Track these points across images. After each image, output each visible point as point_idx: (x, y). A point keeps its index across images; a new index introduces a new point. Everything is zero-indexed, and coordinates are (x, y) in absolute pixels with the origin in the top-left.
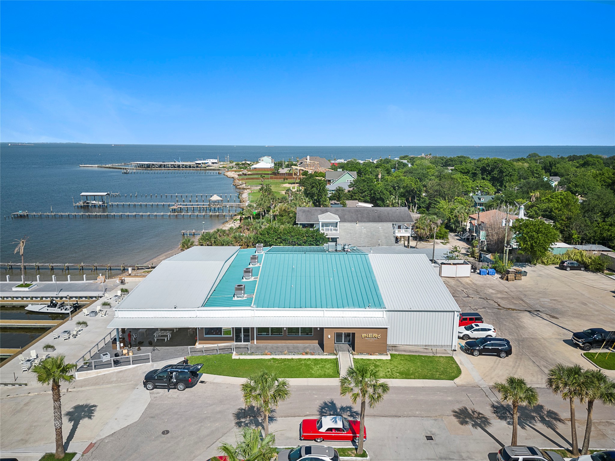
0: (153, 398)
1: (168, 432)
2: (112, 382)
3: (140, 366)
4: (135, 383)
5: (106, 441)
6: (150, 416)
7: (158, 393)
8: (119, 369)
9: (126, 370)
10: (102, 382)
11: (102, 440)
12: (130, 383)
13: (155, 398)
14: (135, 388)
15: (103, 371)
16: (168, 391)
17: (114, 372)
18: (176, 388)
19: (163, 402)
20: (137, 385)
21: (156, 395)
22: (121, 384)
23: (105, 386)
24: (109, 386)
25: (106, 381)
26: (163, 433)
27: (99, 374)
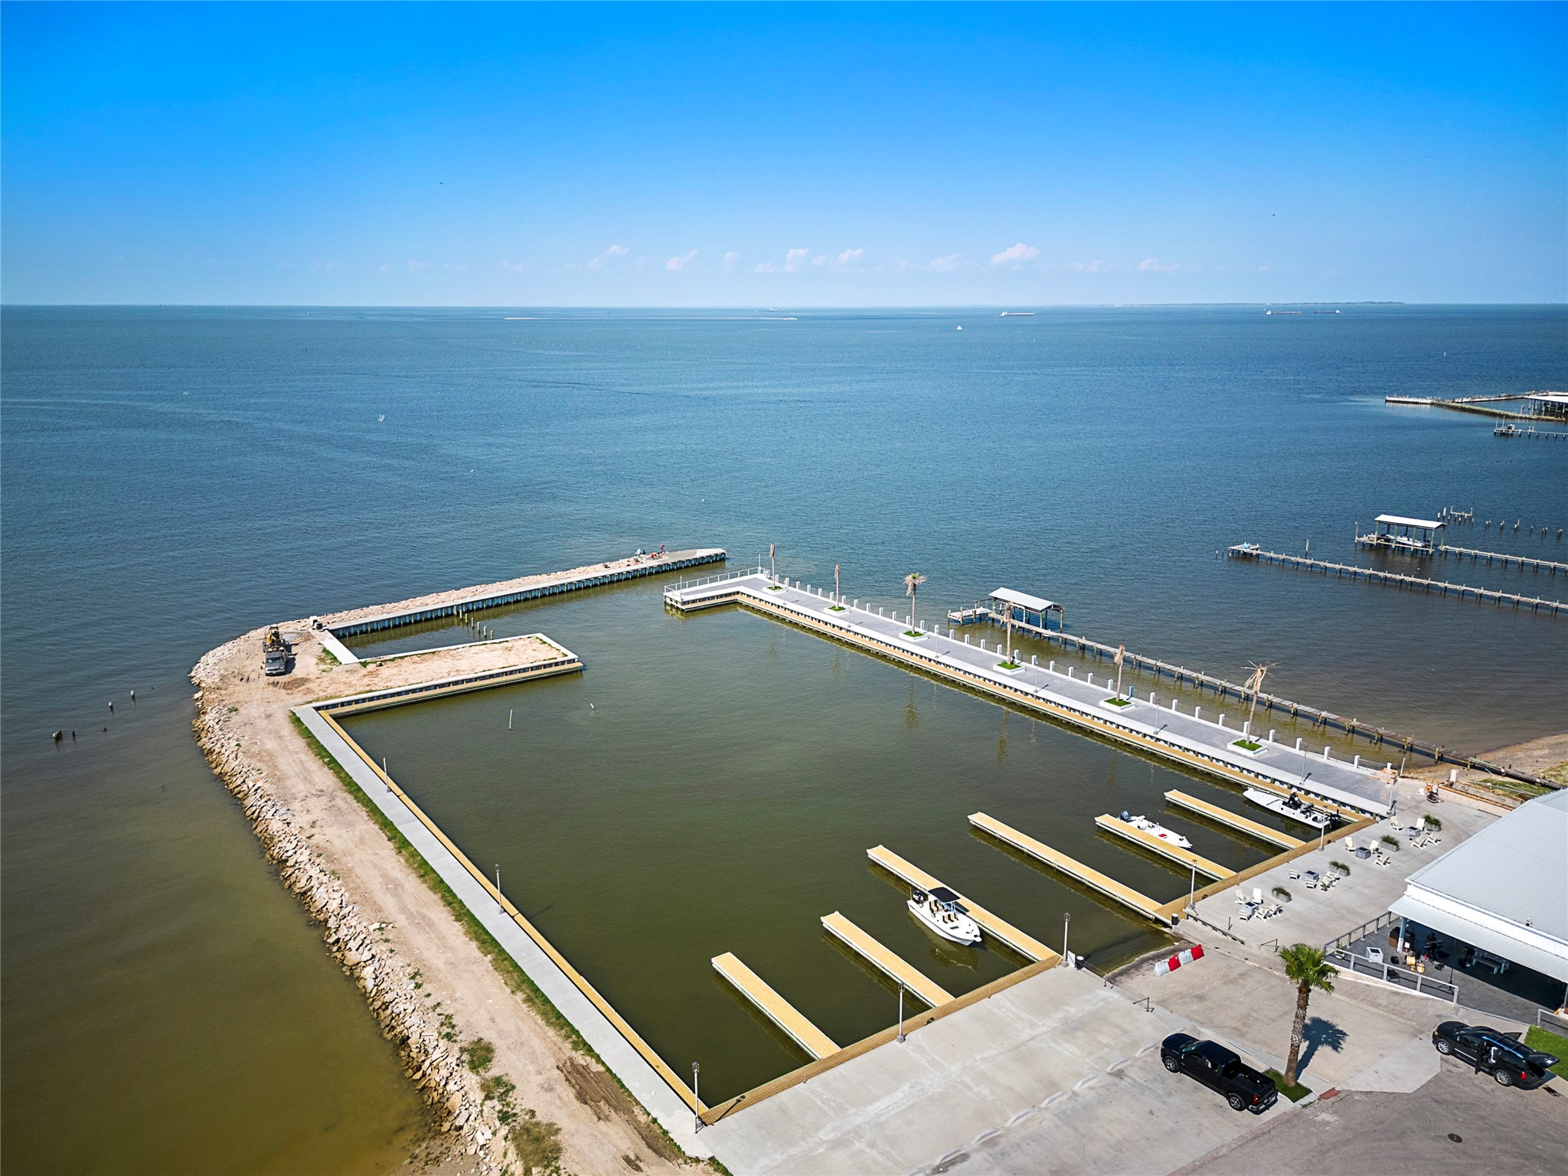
0: (1444, 1070)
1: (1459, 1140)
2: (1379, 1005)
3: (1433, 999)
4: (1418, 1027)
5: (1357, 1098)
6: (1435, 1097)
7: (1456, 1066)
8: (1395, 987)
9: (1406, 995)
10: (1362, 997)
11: (1351, 1093)
12: (1409, 1023)
13: (1448, 1071)
14: (1416, 1036)
15: (1367, 978)
16: (1476, 1073)
17: (1385, 990)
18: (1492, 1075)
19: (1461, 1087)
20: (1421, 1032)
21: (1451, 1068)
22: (1394, 1017)
23: (1365, 1006)
24: (1373, 1010)
25: (1368, 999)
26: (1451, 1136)
27: (1359, 981)
